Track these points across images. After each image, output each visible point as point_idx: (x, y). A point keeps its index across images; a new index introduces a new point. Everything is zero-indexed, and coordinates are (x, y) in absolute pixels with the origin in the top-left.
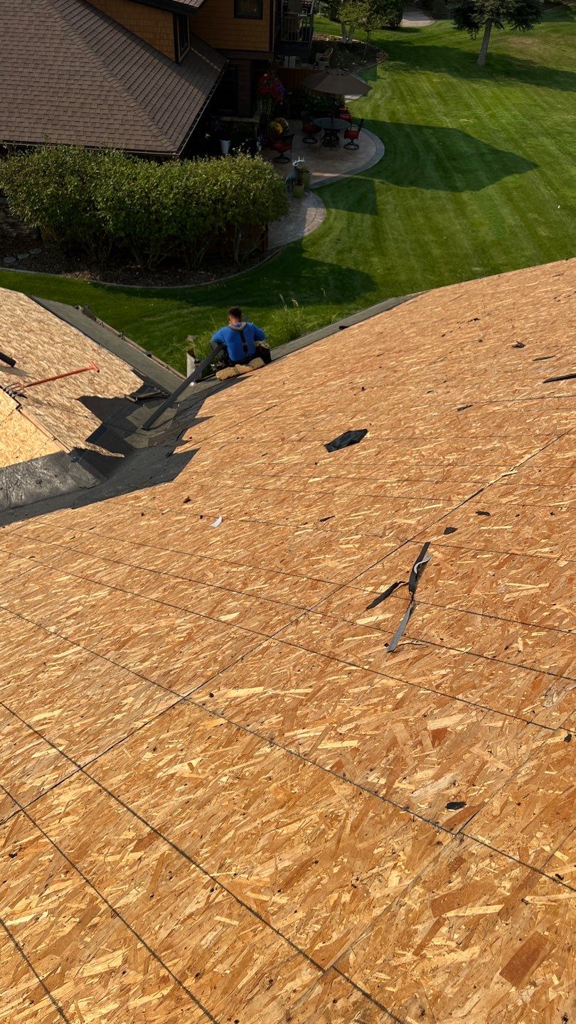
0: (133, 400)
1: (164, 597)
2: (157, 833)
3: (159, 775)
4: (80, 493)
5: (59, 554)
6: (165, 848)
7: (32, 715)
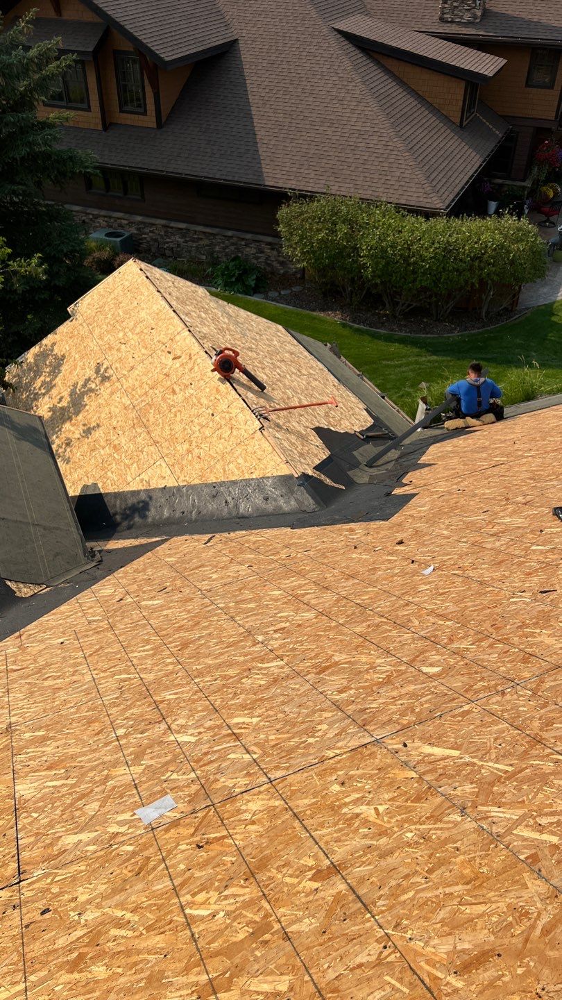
0: (362, 437)
1: (367, 633)
2: (335, 869)
3: (345, 810)
4: (301, 516)
5: (274, 569)
6: (342, 887)
7: (232, 716)
